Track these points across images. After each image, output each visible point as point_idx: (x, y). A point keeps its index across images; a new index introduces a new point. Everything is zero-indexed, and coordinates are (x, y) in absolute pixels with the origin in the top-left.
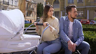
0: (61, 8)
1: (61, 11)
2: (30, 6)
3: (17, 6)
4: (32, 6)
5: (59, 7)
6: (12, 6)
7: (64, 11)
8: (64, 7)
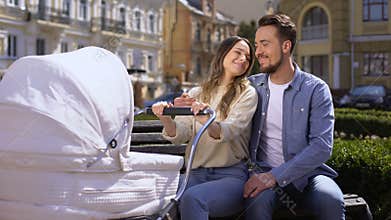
0: (334, 42)
1: (334, 52)
2: (209, 36)
3: (159, 37)
4: (219, 36)
5: (326, 37)
6: (138, 35)
7: (345, 54)
8: (348, 36)
